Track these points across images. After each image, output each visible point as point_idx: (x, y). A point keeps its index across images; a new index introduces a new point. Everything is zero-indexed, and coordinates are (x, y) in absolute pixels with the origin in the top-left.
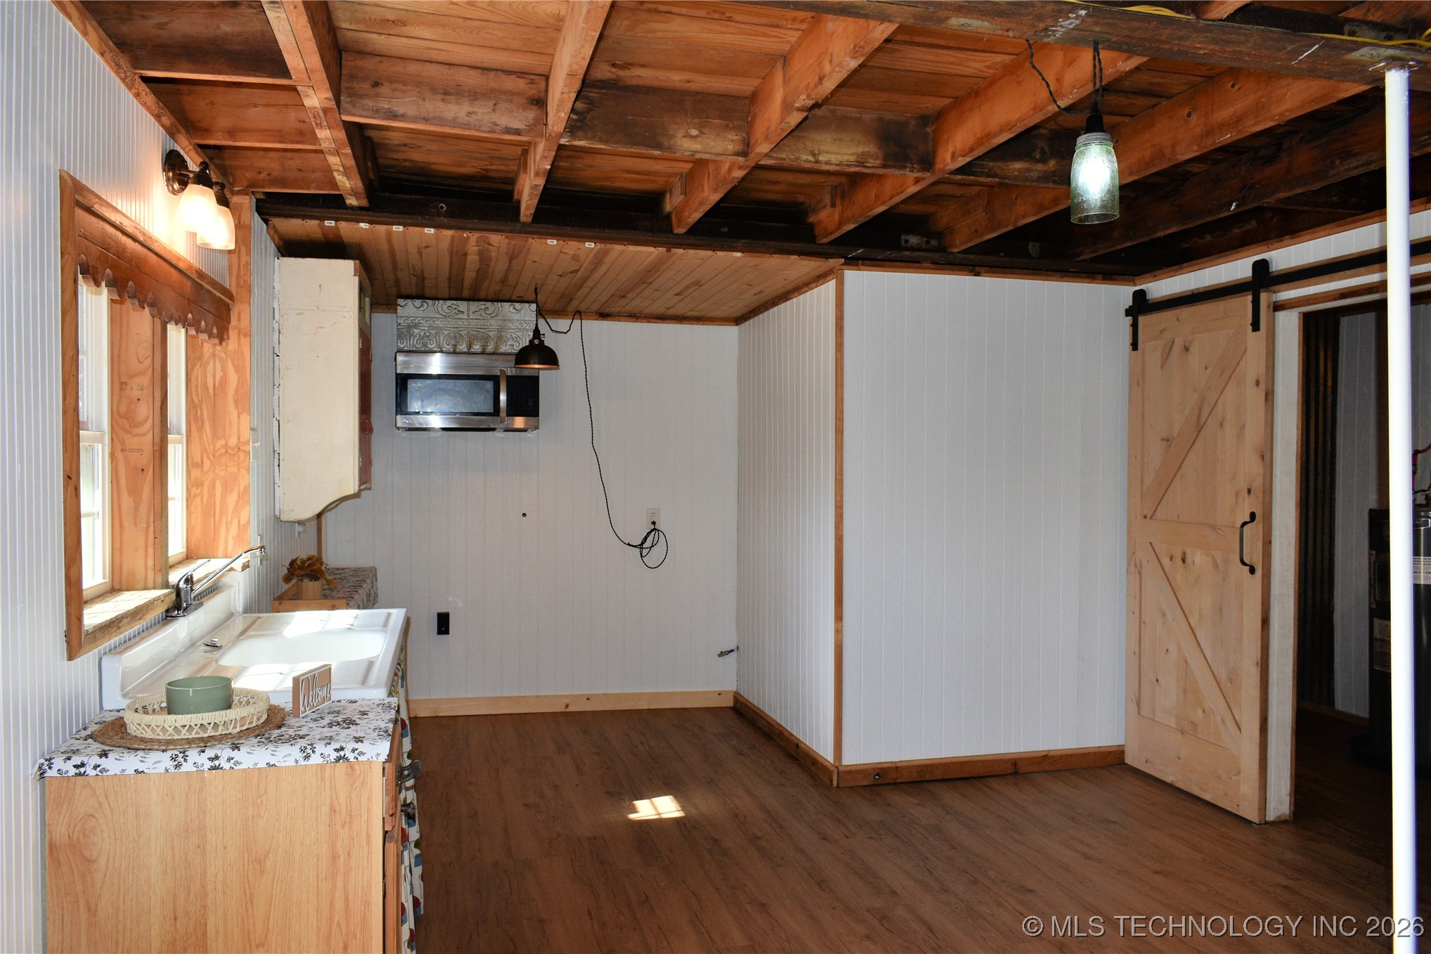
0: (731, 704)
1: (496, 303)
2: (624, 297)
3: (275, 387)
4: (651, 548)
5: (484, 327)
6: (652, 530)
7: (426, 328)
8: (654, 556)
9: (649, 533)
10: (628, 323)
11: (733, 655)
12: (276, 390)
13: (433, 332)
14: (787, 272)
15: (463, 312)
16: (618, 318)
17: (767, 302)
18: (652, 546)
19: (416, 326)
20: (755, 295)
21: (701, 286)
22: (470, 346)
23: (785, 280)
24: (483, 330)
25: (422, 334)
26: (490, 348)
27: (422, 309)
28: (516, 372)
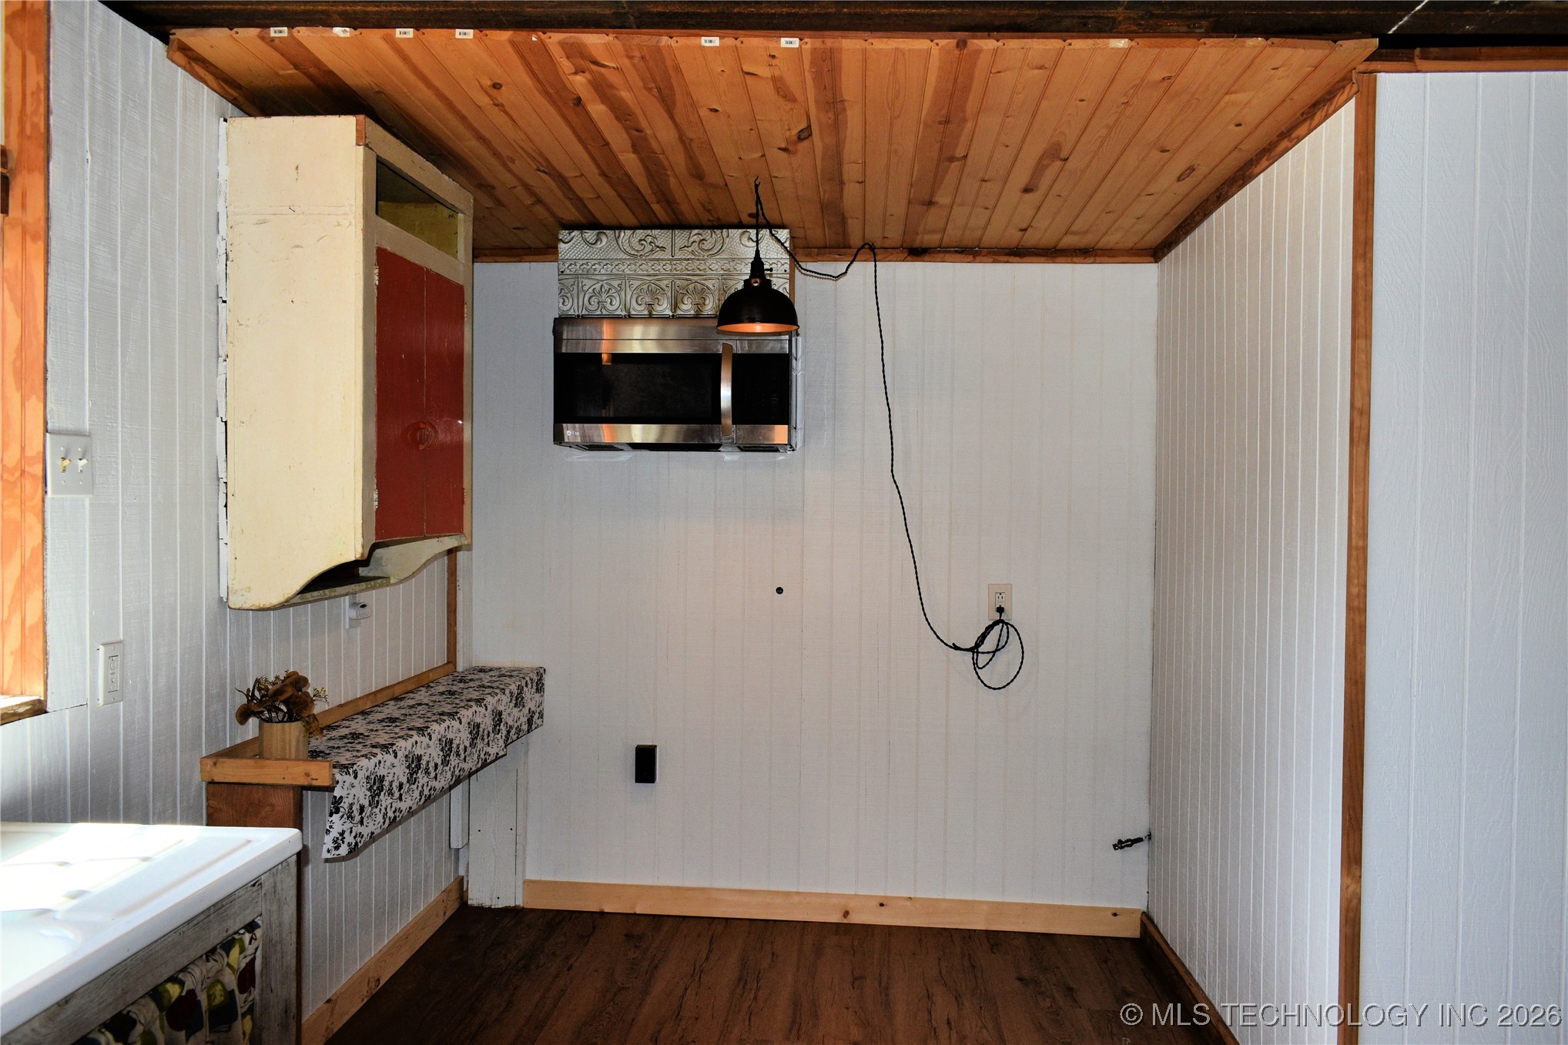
0: (1132, 931)
1: (718, 232)
2: (930, 203)
3: (221, 359)
4: (994, 652)
5: (698, 272)
6: (996, 623)
7: (604, 278)
8: (999, 670)
9: (989, 628)
10: (958, 265)
11: (1141, 849)
12: (222, 364)
13: (615, 283)
14: (1240, 97)
15: (663, 248)
16: (941, 255)
17: (1207, 200)
18: (997, 650)
19: (587, 275)
20: (1179, 179)
21: (1066, 160)
22: (675, 306)
23: (1239, 125)
24: (696, 278)
25: (598, 286)
26: (709, 307)
27: (599, 245)
28: (750, 346)
